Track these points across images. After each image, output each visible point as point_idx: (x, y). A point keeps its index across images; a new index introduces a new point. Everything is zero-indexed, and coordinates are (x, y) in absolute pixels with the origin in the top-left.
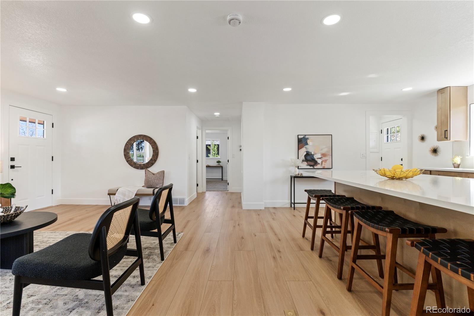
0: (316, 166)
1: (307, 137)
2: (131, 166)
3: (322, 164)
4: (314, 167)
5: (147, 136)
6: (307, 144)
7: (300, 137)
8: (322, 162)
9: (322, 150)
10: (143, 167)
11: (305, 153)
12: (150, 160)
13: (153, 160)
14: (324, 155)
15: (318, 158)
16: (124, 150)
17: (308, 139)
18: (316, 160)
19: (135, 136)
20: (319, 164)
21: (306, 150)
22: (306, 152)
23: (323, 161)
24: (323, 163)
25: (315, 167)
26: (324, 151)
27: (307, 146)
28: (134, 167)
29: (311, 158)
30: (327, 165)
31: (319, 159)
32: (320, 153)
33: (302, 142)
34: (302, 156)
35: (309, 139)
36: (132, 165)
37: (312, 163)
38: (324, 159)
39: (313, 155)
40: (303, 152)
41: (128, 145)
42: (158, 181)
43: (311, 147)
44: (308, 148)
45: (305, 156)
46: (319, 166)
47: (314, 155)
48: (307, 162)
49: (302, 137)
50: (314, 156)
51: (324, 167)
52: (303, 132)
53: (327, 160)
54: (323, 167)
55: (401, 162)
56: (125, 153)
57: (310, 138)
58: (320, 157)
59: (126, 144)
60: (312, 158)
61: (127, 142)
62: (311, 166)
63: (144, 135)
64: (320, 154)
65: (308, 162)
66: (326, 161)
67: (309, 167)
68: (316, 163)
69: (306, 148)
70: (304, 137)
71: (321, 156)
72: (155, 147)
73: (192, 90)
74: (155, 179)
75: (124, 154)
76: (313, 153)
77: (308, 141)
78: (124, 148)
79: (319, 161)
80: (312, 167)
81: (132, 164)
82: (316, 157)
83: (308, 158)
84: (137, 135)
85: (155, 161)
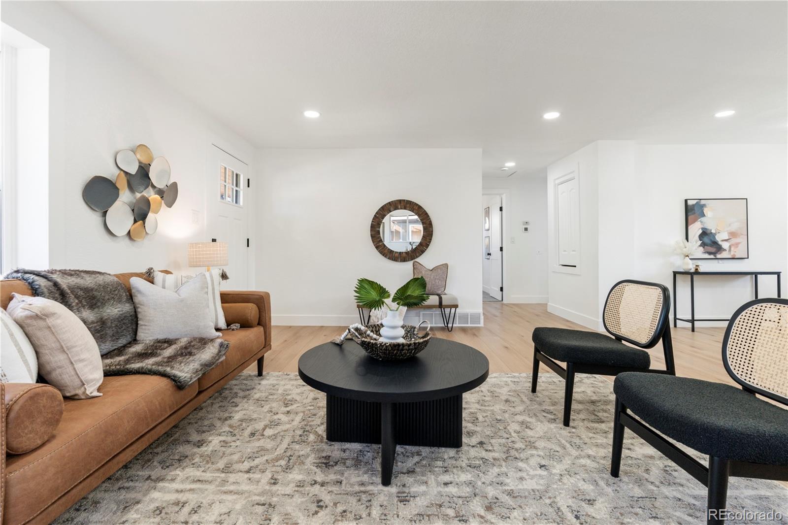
0: (720, 254)
1: (703, 202)
2: (383, 255)
3: (730, 250)
4: (715, 256)
5: (413, 202)
6: (703, 215)
7: (690, 203)
8: (730, 247)
9: (730, 225)
10: (406, 257)
11: (701, 231)
12: (418, 246)
13: (424, 244)
14: (733, 235)
15: (723, 241)
16: (371, 227)
17: (704, 206)
18: (720, 243)
19: (392, 202)
20: (725, 250)
21: (702, 227)
22: (702, 228)
23: (733, 245)
24: (732, 249)
25: (718, 256)
26: (734, 227)
27: (703, 219)
28: (389, 259)
29: (711, 240)
30: (740, 252)
31: (725, 242)
32: (727, 231)
33: (692, 211)
34: (695, 236)
35: (707, 206)
36: (385, 253)
37: (713, 250)
38: (734, 241)
39: (714, 235)
40: (695, 230)
41: (377, 218)
42: (440, 282)
43: (710, 220)
44: (705, 223)
45: (701, 237)
46: (724, 255)
47: (715, 234)
48: (704, 248)
49: (694, 202)
50: (716, 237)
51: (734, 255)
52: (694, 194)
53: (739, 243)
54: (732, 256)
56: (373, 233)
57: (708, 204)
58: (727, 238)
59: (375, 216)
60: (713, 240)
61: (377, 213)
62: (710, 253)
63: (407, 201)
64: (726, 233)
65: (706, 247)
66: (737, 245)
67: (707, 256)
68: (719, 249)
69: (701, 222)
70: (697, 202)
71: (729, 236)
72: (428, 222)
73: (551, 115)
74: (435, 279)
75: (371, 235)
76: (713, 231)
77: (706, 210)
78: (372, 224)
79: (725, 245)
80: (712, 257)
81: (386, 251)
82: (718, 238)
83: (706, 240)
84: (395, 201)
85: (427, 247)
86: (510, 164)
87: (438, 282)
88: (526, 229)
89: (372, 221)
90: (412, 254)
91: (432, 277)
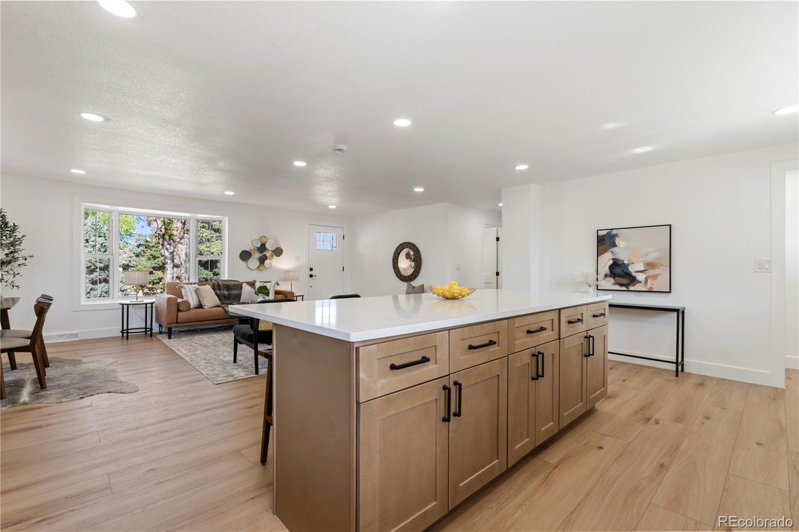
0: (634, 286)
1: (614, 232)
3: (646, 282)
4: (627, 288)
6: (615, 245)
7: (601, 233)
8: (646, 279)
9: (646, 255)
10: (408, 279)
11: (611, 262)
12: (413, 272)
13: (416, 271)
14: (650, 265)
15: (637, 272)
17: (616, 235)
18: (634, 274)
19: (402, 244)
20: (640, 282)
21: (613, 257)
22: (613, 259)
23: (650, 277)
24: (649, 281)
25: (632, 288)
26: (651, 258)
27: (614, 249)
28: (400, 280)
29: (623, 271)
30: (661, 283)
31: (639, 273)
32: (643, 262)
33: (605, 241)
34: (604, 266)
35: (620, 235)
36: (398, 277)
37: (625, 281)
38: (651, 272)
39: (626, 266)
40: (606, 260)
41: (395, 254)
43: (622, 251)
44: (616, 253)
45: (611, 267)
46: (638, 287)
47: (628, 265)
48: (614, 279)
49: (605, 232)
50: (629, 268)
51: (651, 288)
52: (606, 224)
53: (659, 275)
54: (649, 288)
56: (394, 263)
57: (621, 234)
58: (643, 269)
60: (625, 271)
62: (621, 285)
63: (409, 242)
64: (642, 263)
65: (617, 278)
66: (655, 277)
67: (618, 288)
68: (633, 280)
69: (612, 252)
70: (608, 233)
71: (644, 267)
72: (418, 256)
75: (393, 265)
76: (626, 262)
77: (617, 241)
79: (640, 277)
80: (624, 288)
81: (399, 275)
82: (632, 269)
83: (618, 270)
85: (418, 273)
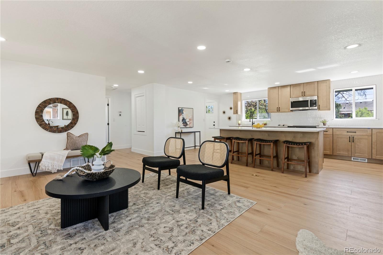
1: (183, 109)
2: (45, 130)
5: (66, 100)
6: (183, 113)
7: (180, 109)
8: (189, 124)
9: (189, 117)
10: (62, 130)
11: (182, 119)
12: (70, 124)
13: (73, 123)
14: (190, 120)
15: (188, 122)
16: (36, 113)
17: (183, 110)
18: (187, 122)
21: (183, 117)
24: (190, 124)
25: (187, 127)
27: (183, 114)
28: (49, 131)
33: (180, 111)
36: (46, 128)
37: (185, 125)
38: (190, 122)
40: (181, 118)
41: (41, 107)
42: (84, 143)
43: (185, 115)
46: (188, 126)
48: (183, 124)
49: (181, 108)
51: (190, 126)
52: (181, 106)
55: (214, 124)
56: (37, 116)
58: (188, 121)
59: (39, 106)
61: (40, 104)
62: (185, 126)
64: (188, 119)
66: (191, 123)
67: (184, 127)
68: (187, 124)
69: (183, 115)
70: (182, 109)
72: (76, 111)
74: (82, 141)
75: (36, 118)
76: (185, 119)
77: (184, 112)
79: (188, 123)
80: (185, 127)
83: (184, 121)
84: (54, 98)
85: (75, 125)
86: (116, 85)
87: (83, 143)
88: (120, 115)
89: (37, 109)
90: (66, 129)
91: (80, 140)
